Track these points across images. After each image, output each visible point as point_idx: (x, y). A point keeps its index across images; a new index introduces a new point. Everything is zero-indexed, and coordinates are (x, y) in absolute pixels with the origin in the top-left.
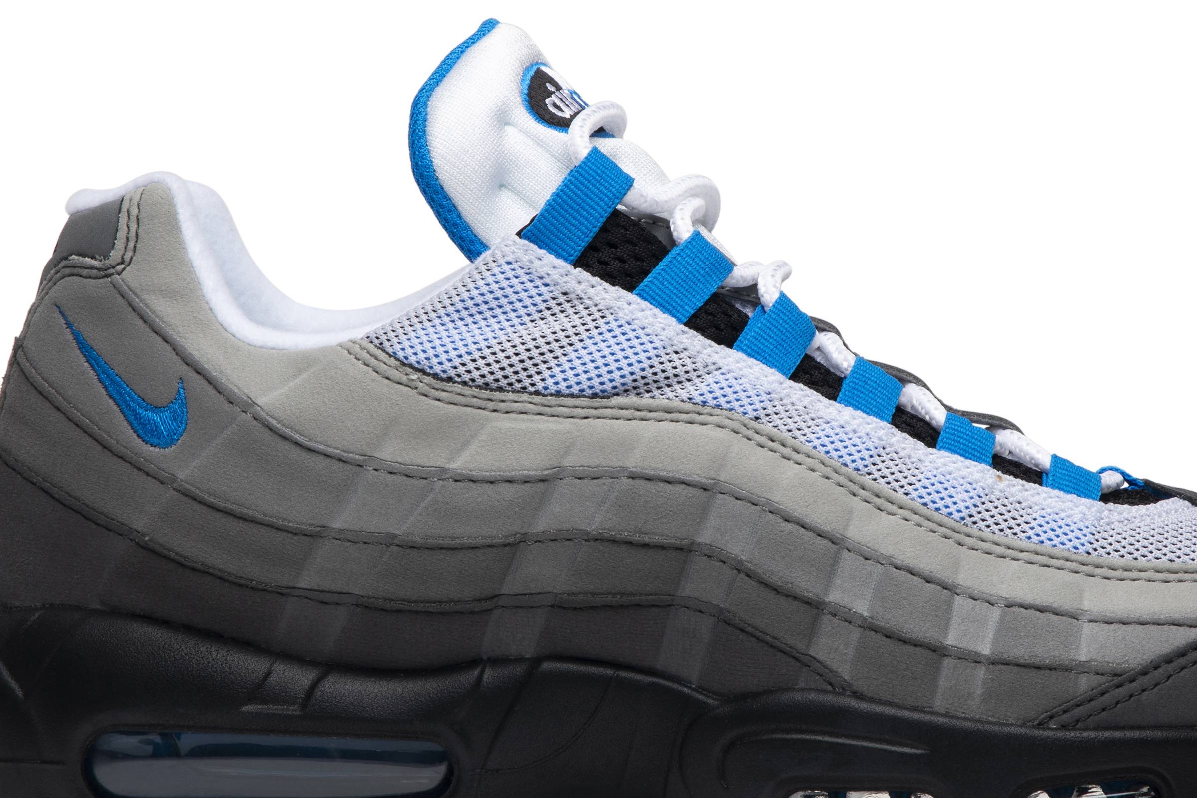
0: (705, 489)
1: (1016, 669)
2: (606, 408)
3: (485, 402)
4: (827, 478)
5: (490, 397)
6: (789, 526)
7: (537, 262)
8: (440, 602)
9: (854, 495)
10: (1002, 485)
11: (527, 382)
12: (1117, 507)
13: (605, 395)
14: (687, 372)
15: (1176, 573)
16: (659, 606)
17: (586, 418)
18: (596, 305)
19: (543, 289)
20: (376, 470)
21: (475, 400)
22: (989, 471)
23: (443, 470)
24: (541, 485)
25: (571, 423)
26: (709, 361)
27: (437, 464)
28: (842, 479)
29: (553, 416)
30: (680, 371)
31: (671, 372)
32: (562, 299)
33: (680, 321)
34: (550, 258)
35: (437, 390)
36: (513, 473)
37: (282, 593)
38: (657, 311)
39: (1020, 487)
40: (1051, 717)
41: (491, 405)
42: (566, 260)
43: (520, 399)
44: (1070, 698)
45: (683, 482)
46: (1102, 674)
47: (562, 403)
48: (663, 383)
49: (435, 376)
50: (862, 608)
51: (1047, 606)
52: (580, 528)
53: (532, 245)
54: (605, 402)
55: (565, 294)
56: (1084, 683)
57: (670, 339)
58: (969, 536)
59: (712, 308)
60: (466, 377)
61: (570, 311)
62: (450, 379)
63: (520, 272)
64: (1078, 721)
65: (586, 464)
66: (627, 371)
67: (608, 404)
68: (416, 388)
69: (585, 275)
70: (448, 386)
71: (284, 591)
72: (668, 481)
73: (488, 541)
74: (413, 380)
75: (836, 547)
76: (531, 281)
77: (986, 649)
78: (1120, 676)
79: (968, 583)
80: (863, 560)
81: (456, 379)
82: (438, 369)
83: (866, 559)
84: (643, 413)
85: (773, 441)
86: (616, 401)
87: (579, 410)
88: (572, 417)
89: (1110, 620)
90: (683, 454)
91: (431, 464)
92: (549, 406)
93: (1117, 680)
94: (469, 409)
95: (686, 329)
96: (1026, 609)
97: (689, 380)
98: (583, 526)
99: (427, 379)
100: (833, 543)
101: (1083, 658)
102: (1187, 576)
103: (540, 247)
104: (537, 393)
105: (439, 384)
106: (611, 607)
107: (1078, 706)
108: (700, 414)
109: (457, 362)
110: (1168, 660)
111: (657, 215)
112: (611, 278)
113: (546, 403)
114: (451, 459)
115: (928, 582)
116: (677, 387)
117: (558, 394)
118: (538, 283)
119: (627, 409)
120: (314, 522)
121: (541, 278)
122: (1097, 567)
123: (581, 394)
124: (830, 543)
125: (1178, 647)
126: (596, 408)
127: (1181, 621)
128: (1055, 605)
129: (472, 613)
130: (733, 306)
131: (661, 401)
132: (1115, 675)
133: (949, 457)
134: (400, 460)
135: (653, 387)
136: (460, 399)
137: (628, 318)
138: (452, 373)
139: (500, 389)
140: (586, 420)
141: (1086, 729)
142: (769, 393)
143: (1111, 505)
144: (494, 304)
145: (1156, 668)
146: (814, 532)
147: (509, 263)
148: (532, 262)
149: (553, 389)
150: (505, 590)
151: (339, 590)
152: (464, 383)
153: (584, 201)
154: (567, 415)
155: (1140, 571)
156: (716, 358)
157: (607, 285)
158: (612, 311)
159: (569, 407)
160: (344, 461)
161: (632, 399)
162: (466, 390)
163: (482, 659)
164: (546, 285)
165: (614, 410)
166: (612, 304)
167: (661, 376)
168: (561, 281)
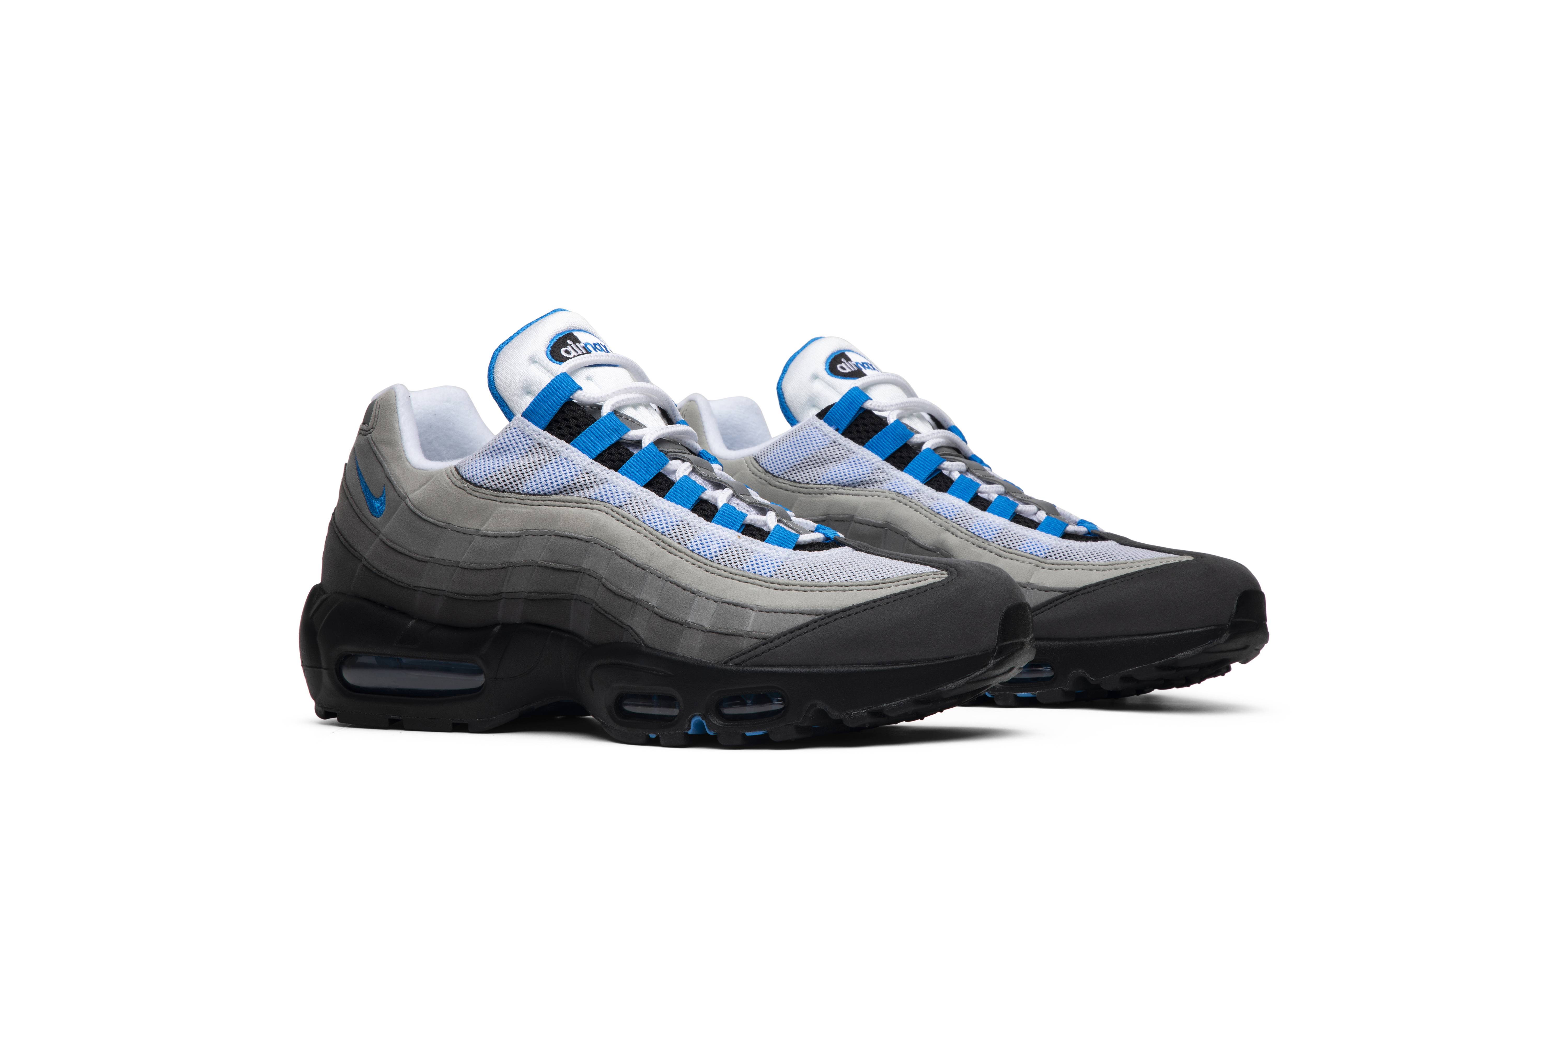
0: (587, 542)
1: (716, 635)
2: (549, 500)
3: (496, 497)
4: (646, 537)
5: (498, 495)
6: (622, 561)
7: (527, 429)
8: (477, 595)
9: (658, 545)
10: (740, 541)
11: (515, 488)
12: (801, 553)
13: (550, 494)
14: (591, 483)
15: (811, 587)
16: (566, 599)
17: (539, 505)
18: (552, 450)
19: (529, 442)
20: (452, 530)
21: (491, 496)
22: (734, 533)
23: (478, 531)
24: (517, 538)
25: (532, 508)
26: (603, 477)
27: (475, 528)
28: (653, 538)
29: (525, 504)
30: (588, 482)
31: (582, 483)
32: (538, 446)
33: (591, 457)
34: (533, 426)
35: (475, 491)
36: (504, 533)
37: (415, 589)
38: (580, 453)
39: (750, 542)
40: (731, 660)
41: (498, 499)
42: (540, 427)
43: (511, 496)
44: (740, 650)
45: (576, 538)
46: (757, 638)
47: (528, 498)
48: (579, 488)
49: (475, 485)
50: (653, 602)
51: (738, 603)
52: (535, 560)
53: (525, 419)
54: (548, 498)
55: (539, 444)
56: (745, 644)
57: (584, 467)
58: (712, 567)
59: (613, 451)
60: (488, 485)
61: (540, 452)
62: (481, 486)
63: (519, 433)
64: (743, 662)
65: (537, 528)
66: (560, 482)
67: (550, 499)
68: (466, 491)
69: (548, 435)
70: (479, 489)
71: (416, 588)
72: (571, 538)
73: (493, 566)
74: (465, 487)
75: (644, 571)
76: (524, 437)
77: (707, 624)
78: (766, 639)
79: (707, 591)
80: (657, 578)
81: (484, 486)
82: (476, 481)
83: (659, 578)
84: (565, 503)
85: (624, 518)
86: (554, 497)
87: (536, 502)
88: (533, 505)
89: (768, 611)
90: (578, 524)
91: (473, 528)
92: (523, 500)
93: (764, 641)
94: (489, 501)
95: (593, 461)
96: (728, 604)
97: (592, 487)
98: (536, 559)
99: (471, 486)
100: (643, 569)
101: (749, 629)
102: (816, 588)
103: (529, 421)
104: (519, 493)
105: (476, 489)
106: (546, 599)
107: (744, 654)
108: (591, 504)
109: (484, 477)
110: (792, 631)
111: (598, 404)
112: (561, 436)
113: (521, 498)
114: (482, 526)
115: (685, 590)
116: (586, 490)
117: (528, 494)
118: (527, 438)
119: (558, 501)
120: (427, 555)
121: (529, 436)
122: (772, 583)
123: (539, 494)
124: (641, 570)
125: (798, 625)
126: (544, 501)
127: (803, 612)
128: (742, 603)
129: (491, 601)
130: (628, 450)
131: (575, 498)
132: (764, 639)
133: (715, 526)
134: (460, 526)
135: (574, 490)
136: (484, 496)
137: (565, 456)
138: (482, 483)
139: (504, 491)
140: (538, 507)
141: (747, 666)
142: (629, 494)
143: (797, 551)
144: (506, 448)
145: (784, 636)
146: (634, 564)
147: (515, 428)
148: (524, 428)
149: (526, 491)
150: (504, 590)
151: (438, 588)
152: (488, 488)
153: (550, 398)
154: (530, 504)
155: (793, 586)
156: (607, 476)
157: (558, 440)
158: (558, 453)
159: (531, 500)
160: (438, 526)
161: (561, 497)
162: (487, 492)
163: (500, 623)
164: (530, 439)
165: (552, 502)
166: (560, 449)
167: (578, 485)
168: (537, 437)
